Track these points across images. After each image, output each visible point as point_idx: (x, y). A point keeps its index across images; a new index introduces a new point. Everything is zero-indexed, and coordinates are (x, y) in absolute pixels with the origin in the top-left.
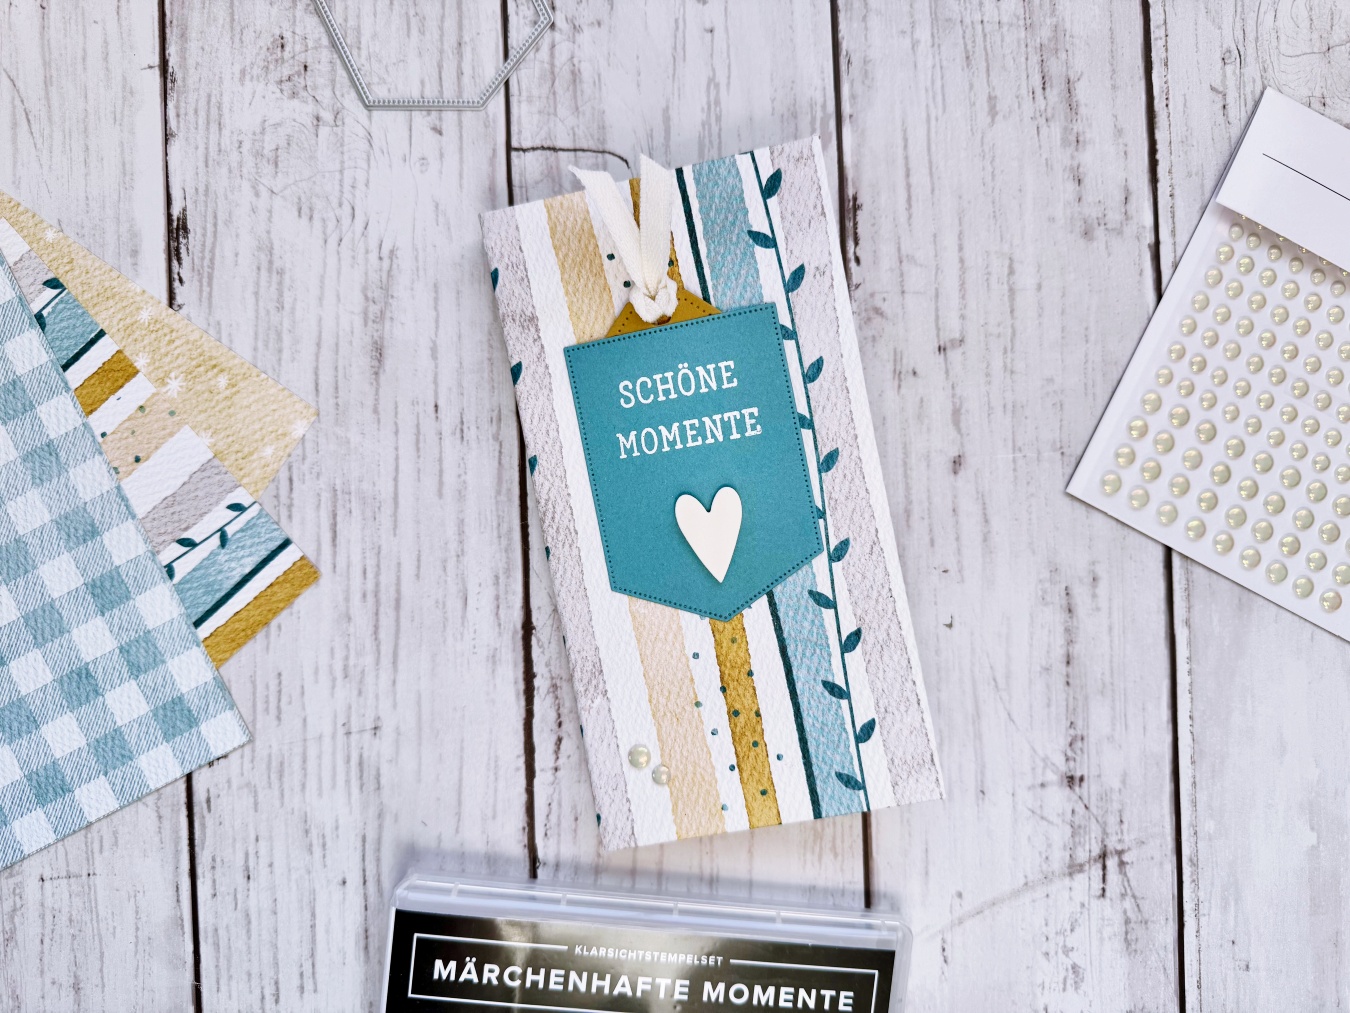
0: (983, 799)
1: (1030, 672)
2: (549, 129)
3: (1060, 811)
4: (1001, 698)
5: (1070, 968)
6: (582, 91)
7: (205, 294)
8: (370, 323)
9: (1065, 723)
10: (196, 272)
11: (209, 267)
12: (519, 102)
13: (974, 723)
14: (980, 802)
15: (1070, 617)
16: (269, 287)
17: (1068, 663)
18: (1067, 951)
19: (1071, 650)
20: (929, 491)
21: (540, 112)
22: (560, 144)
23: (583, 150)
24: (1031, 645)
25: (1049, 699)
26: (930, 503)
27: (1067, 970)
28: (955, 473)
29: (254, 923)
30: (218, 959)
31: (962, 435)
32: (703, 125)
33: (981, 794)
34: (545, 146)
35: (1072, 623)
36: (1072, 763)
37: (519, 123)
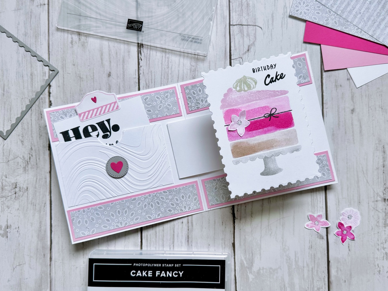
0: (360, 204)
1: (373, 169)
2: (241, 19)
3: (382, 209)
4: (365, 176)
5: (385, 253)
6: (250, 9)
7: (148, 63)
8: (192, 72)
9: (383, 184)
10: (145, 57)
11: (149, 56)
12: (233, 12)
13: (357, 183)
14: (359, 205)
15: (384, 154)
16: (165, 62)
17: (384, 167)
18: (384, 249)
19: (384, 163)
20: (345, 118)
21: (238, 15)
22: (243, 24)
23: (250, 25)
24: (373, 162)
25: (378, 177)
26: (345, 122)
27: (384, 254)
28: (352, 113)
29: (158, 234)
30: (147, 244)
31: (354, 103)
32: (282, 18)
33: (359, 203)
34: (240, 24)
35: (385, 155)
36: (385, 195)
37: (233, 18)
